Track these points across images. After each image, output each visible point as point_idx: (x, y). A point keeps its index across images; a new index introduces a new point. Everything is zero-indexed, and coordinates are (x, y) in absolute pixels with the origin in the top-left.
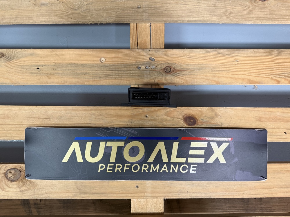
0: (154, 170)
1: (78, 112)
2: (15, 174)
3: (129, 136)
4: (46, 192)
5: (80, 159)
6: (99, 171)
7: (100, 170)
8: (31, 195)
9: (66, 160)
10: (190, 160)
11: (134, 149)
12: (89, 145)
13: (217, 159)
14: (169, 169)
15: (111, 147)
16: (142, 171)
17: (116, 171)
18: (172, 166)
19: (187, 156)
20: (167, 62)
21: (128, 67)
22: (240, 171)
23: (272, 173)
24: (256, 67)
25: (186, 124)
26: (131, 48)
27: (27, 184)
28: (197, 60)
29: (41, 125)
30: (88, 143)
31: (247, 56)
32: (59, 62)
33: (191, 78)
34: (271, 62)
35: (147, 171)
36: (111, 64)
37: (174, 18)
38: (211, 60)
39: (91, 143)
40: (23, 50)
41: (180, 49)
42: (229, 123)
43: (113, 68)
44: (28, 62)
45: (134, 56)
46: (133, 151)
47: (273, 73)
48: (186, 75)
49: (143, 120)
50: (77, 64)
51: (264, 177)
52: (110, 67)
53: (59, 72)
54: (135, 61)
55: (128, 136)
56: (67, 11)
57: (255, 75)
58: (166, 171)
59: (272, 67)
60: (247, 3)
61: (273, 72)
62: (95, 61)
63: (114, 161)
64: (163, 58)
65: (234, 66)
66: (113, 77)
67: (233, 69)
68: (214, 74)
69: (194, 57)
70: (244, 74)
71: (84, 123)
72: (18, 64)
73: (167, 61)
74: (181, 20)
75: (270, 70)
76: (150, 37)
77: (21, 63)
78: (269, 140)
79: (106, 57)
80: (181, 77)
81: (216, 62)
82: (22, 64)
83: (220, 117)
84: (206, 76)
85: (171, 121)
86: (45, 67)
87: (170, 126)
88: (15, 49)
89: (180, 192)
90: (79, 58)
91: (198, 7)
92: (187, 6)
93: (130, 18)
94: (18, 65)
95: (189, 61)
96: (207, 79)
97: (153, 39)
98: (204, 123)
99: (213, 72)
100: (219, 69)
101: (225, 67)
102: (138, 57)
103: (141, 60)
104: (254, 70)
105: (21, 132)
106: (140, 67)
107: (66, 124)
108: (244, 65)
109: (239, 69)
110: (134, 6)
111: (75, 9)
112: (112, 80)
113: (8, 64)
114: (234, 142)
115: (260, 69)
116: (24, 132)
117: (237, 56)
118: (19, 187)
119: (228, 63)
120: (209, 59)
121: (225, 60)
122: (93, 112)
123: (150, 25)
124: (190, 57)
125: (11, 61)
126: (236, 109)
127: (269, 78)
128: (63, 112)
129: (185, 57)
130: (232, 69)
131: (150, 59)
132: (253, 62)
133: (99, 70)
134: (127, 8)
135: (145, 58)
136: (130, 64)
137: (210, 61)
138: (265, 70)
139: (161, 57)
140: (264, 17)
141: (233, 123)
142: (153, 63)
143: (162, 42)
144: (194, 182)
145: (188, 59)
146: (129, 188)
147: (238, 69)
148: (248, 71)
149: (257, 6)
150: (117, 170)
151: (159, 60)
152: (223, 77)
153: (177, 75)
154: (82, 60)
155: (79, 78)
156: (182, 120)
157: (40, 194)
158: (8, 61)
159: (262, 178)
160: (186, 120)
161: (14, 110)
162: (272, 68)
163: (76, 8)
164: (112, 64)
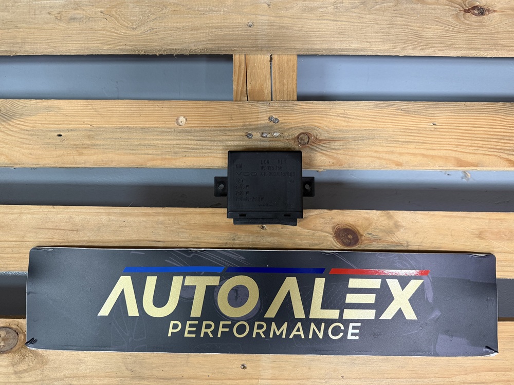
0: (278, 333)
1: (131, 219)
2: (8, 339)
3: (228, 265)
4: (64, 375)
5: (133, 311)
6: (169, 335)
7: (172, 333)
8: (37, 381)
9: (105, 311)
10: (348, 314)
11: (239, 292)
12: (151, 282)
13: (400, 312)
14: (306, 332)
15: (194, 288)
16: (254, 336)
17: (202, 335)
18: (313, 326)
19: (342, 306)
20: (302, 125)
21: (229, 133)
22: (444, 336)
23: (507, 341)
24: (470, 135)
25: (339, 242)
26: (234, 99)
27: (29, 359)
28: (359, 121)
29: (60, 242)
30: (148, 278)
31: (453, 114)
32: (99, 125)
33: (347, 155)
34: (497, 127)
35: (263, 336)
36: (196, 129)
37: (316, 44)
38: (385, 122)
39: (155, 278)
40: (33, 101)
41: (326, 102)
42: (422, 242)
43: (201, 135)
44: (41, 124)
45: (240, 114)
46: (237, 294)
47: (502, 146)
48: (339, 149)
49: (257, 235)
50: (132, 128)
51: (492, 347)
52: (195, 134)
53: (98, 142)
54: (241, 124)
55: (226, 266)
56: (118, 30)
57: (468, 151)
58: (300, 335)
59: (501, 135)
60: (450, 19)
61: (503, 144)
62: (166, 123)
63: (199, 315)
64: (295, 118)
65: (428, 133)
66: (200, 153)
67: (427, 139)
68: (391, 149)
69: (353, 117)
70: (447, 148)
71: (142, 239)
72: (23, 127)
73: (302, 123)
74: (328, 49)
75: (496, 142)
76: (270, 81)
77: (29, 125)
78: (499, 275)
79: (187, 116)
80: (328, 153)
81: (394, 127)
82: (30, 127)
83: (405, 229)
84: (376, 152)
85: (311, 237)
86: (73, 133)
87: (309, 247)
88: (17, 100)
89: (327, 377)
90: (137, 117)
91: (359, 24)
92: (339, 23)
93: (233, 43)
94: (22, 129)
95: (343, 123)
96: (379, 158)
97: (275, 83)
98: (374, 240)
99: (390, 145)
100: (400, 140)
101: (412, 134)
102: (248, 115)
103: (254, 121)
104: (467, 141)
105: (21, 255)
106: (250, 134)
107: (109, 242)
108: (447, 132)
109: (439, 140)
110: (241, 23)
111: (133, 29)
112: (198, 159)
113: (5, 127)
114: (432, 278)
115: (479, 139)
116: (28, 256)
117: (433, 115)
118: (13, 365)
119: (418, 128)
120: (380, 120)
121: (411, 123)
122: (161, 218)
123: (271, 59)
124: (345, 116)
125: (10, 121)
126: (433, 215)
127: (496, 156)
128: (104, 219)
129: (335, 116)
130: (424, 139)
131: (270, 119)
132: (463, 125)
133: (174, 139)
134: (229, 26)
135: (261, 118)
136: (233, 128)
137: (383, 125)
138: (488, 141)
139: (292, 116)
140: (481, 43)
141: (429, 241)
142: (276, 126)
143: (293, 89)
144: (355, 357)
145: (341, 121)
146: (228, 368)
147: (436, 140)
148: (456, 143)
149: (468, 25)
150: (205, 332)
151: (286, 121)
152: (409, 153)
153: (322, 150)
154: (143, 121)
155: (136, 154)
156: (331, 234)
157: (54, 379)
158: (4, 121)
159: (489, 350)
160: (339, 235)
161: (12, 214)
162: (500, 137)
163: (134, 26)
164: (198, 129)
